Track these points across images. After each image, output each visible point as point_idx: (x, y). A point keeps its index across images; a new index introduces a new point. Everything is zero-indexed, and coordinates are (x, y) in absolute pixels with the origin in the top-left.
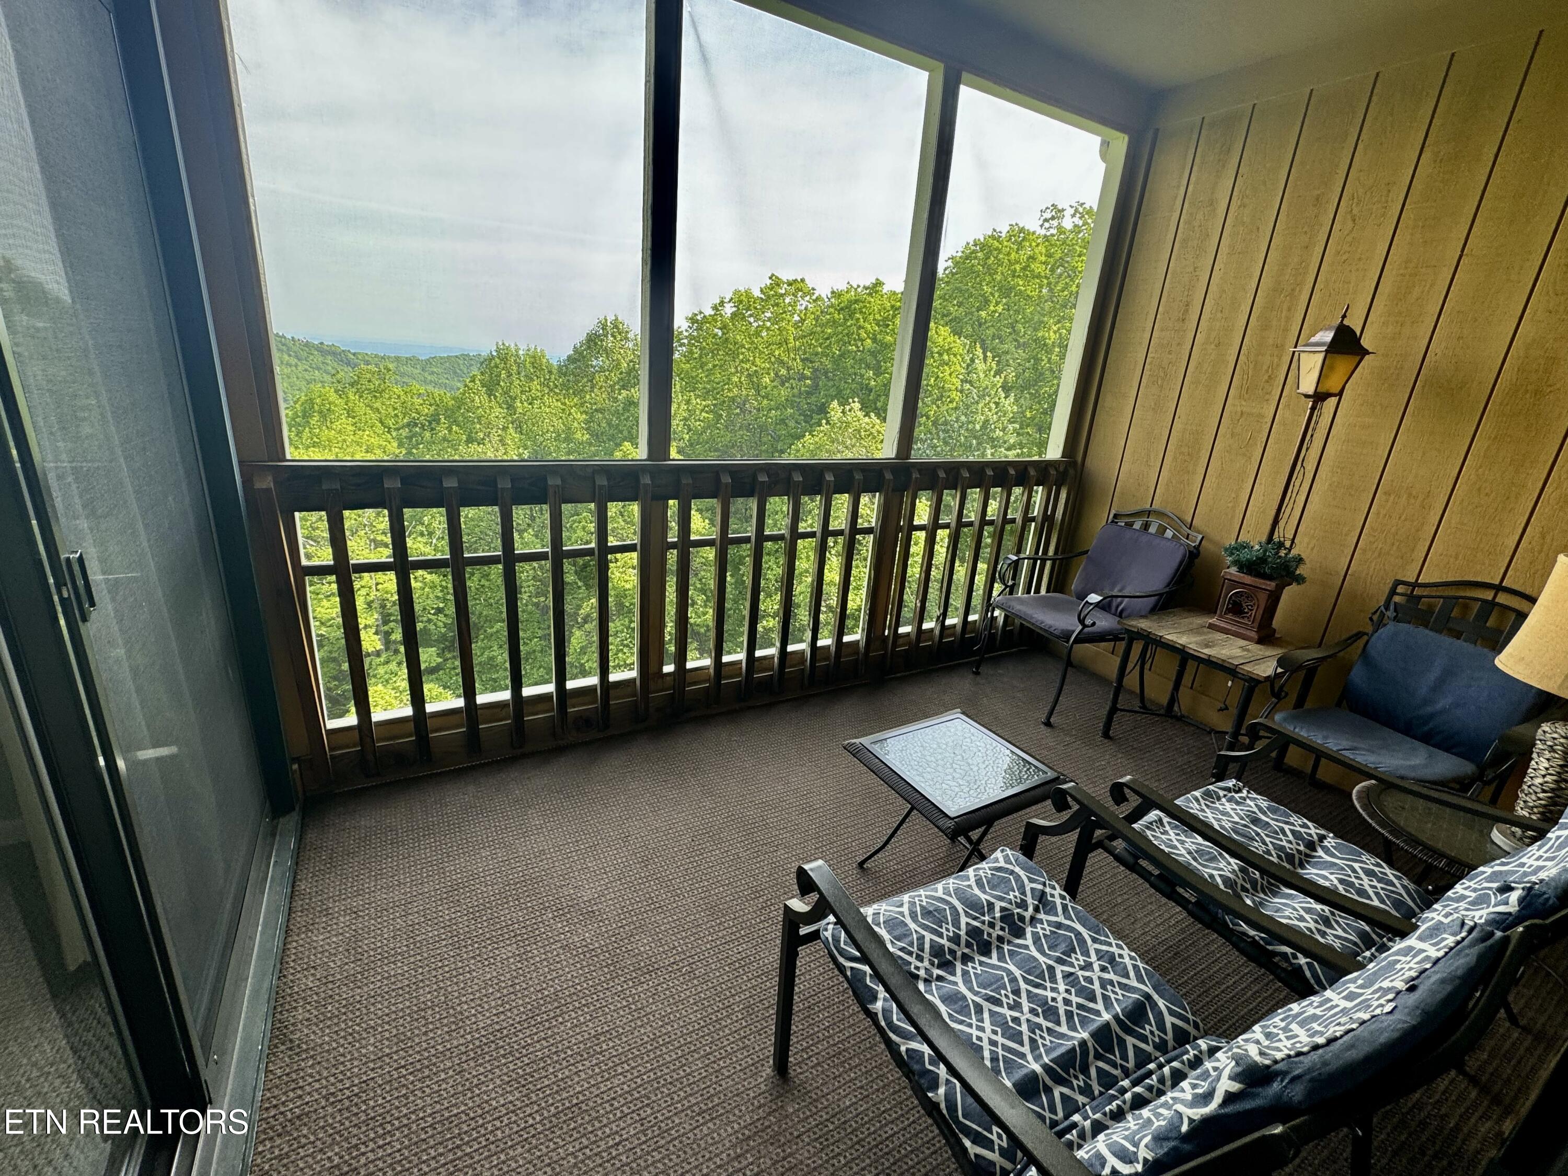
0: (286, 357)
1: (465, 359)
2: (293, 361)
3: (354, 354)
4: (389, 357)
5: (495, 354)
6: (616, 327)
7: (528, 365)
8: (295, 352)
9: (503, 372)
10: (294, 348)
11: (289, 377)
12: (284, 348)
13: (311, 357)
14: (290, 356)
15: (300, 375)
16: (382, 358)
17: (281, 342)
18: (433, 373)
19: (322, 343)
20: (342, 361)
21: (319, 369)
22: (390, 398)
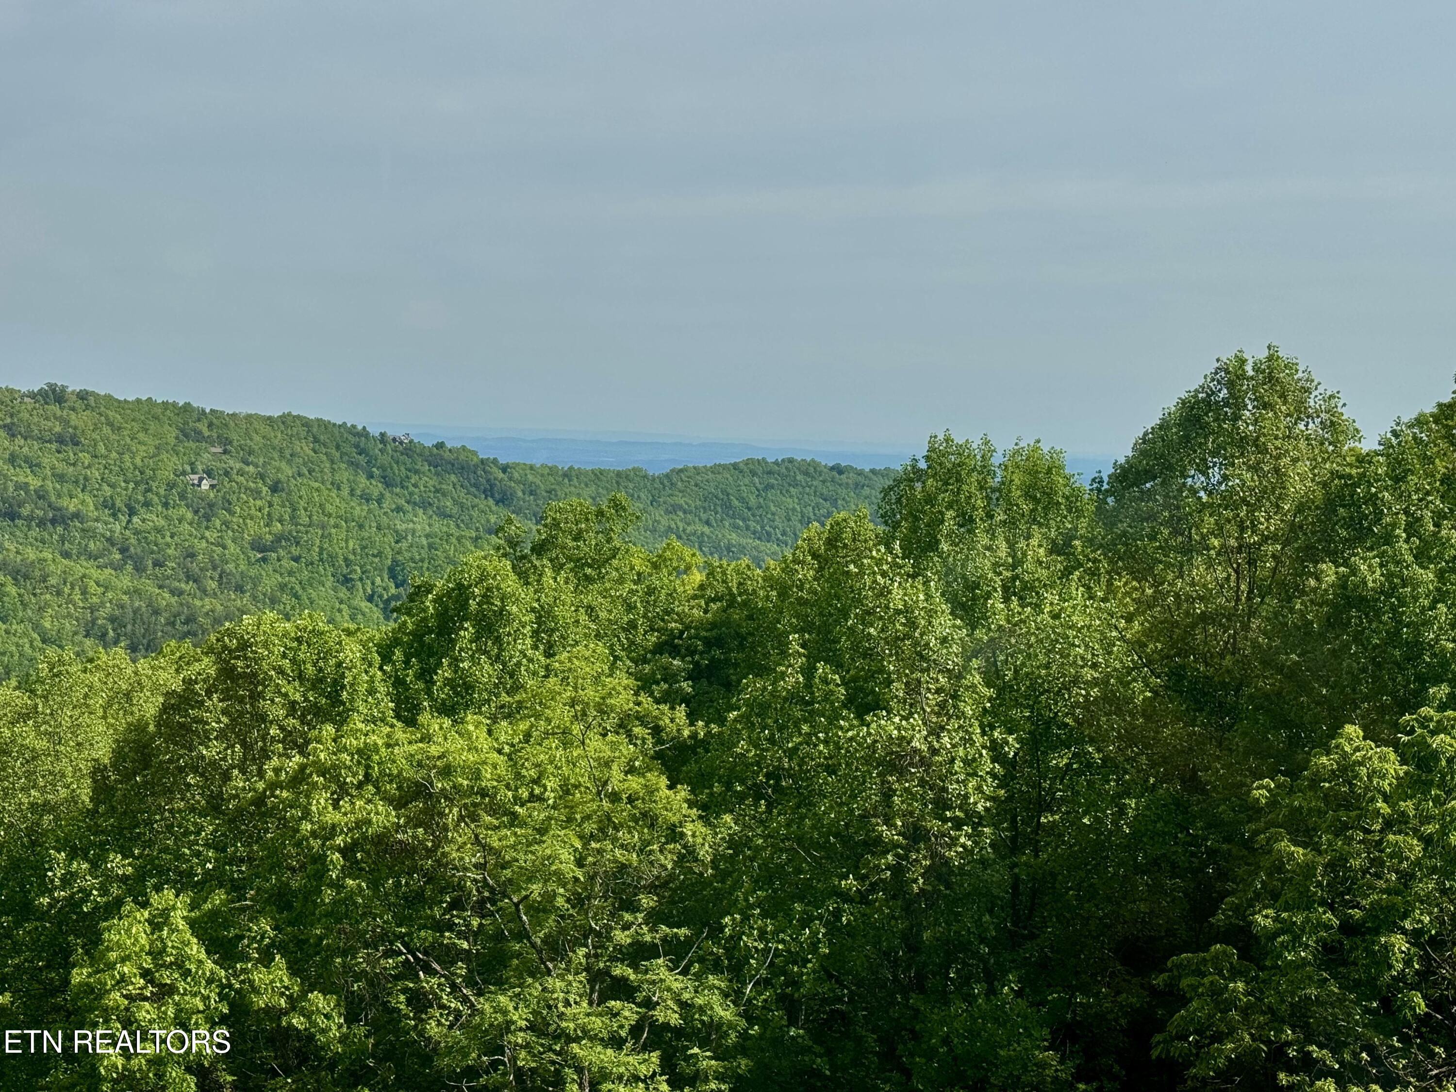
0: (363, 480)
1: (753, 473)
2: (376, 488)
3: (504, 469)
4: (579, 474)
5: (923, 465)
6: (1271, 379)
7: (1016, 493)
8: (383, 468)
9: (950, 514)
10: (384, 460)
11: (361, 527)
12: (362, 459)
13: (414, 479)
14: (370, 476)
15: (385, 520)
16: (565, 475)
17: (357, 446)
18: (674, 509)
19: (440, 446)
20: (475, 486)
21: (425, 505)
22: (621, 581)
